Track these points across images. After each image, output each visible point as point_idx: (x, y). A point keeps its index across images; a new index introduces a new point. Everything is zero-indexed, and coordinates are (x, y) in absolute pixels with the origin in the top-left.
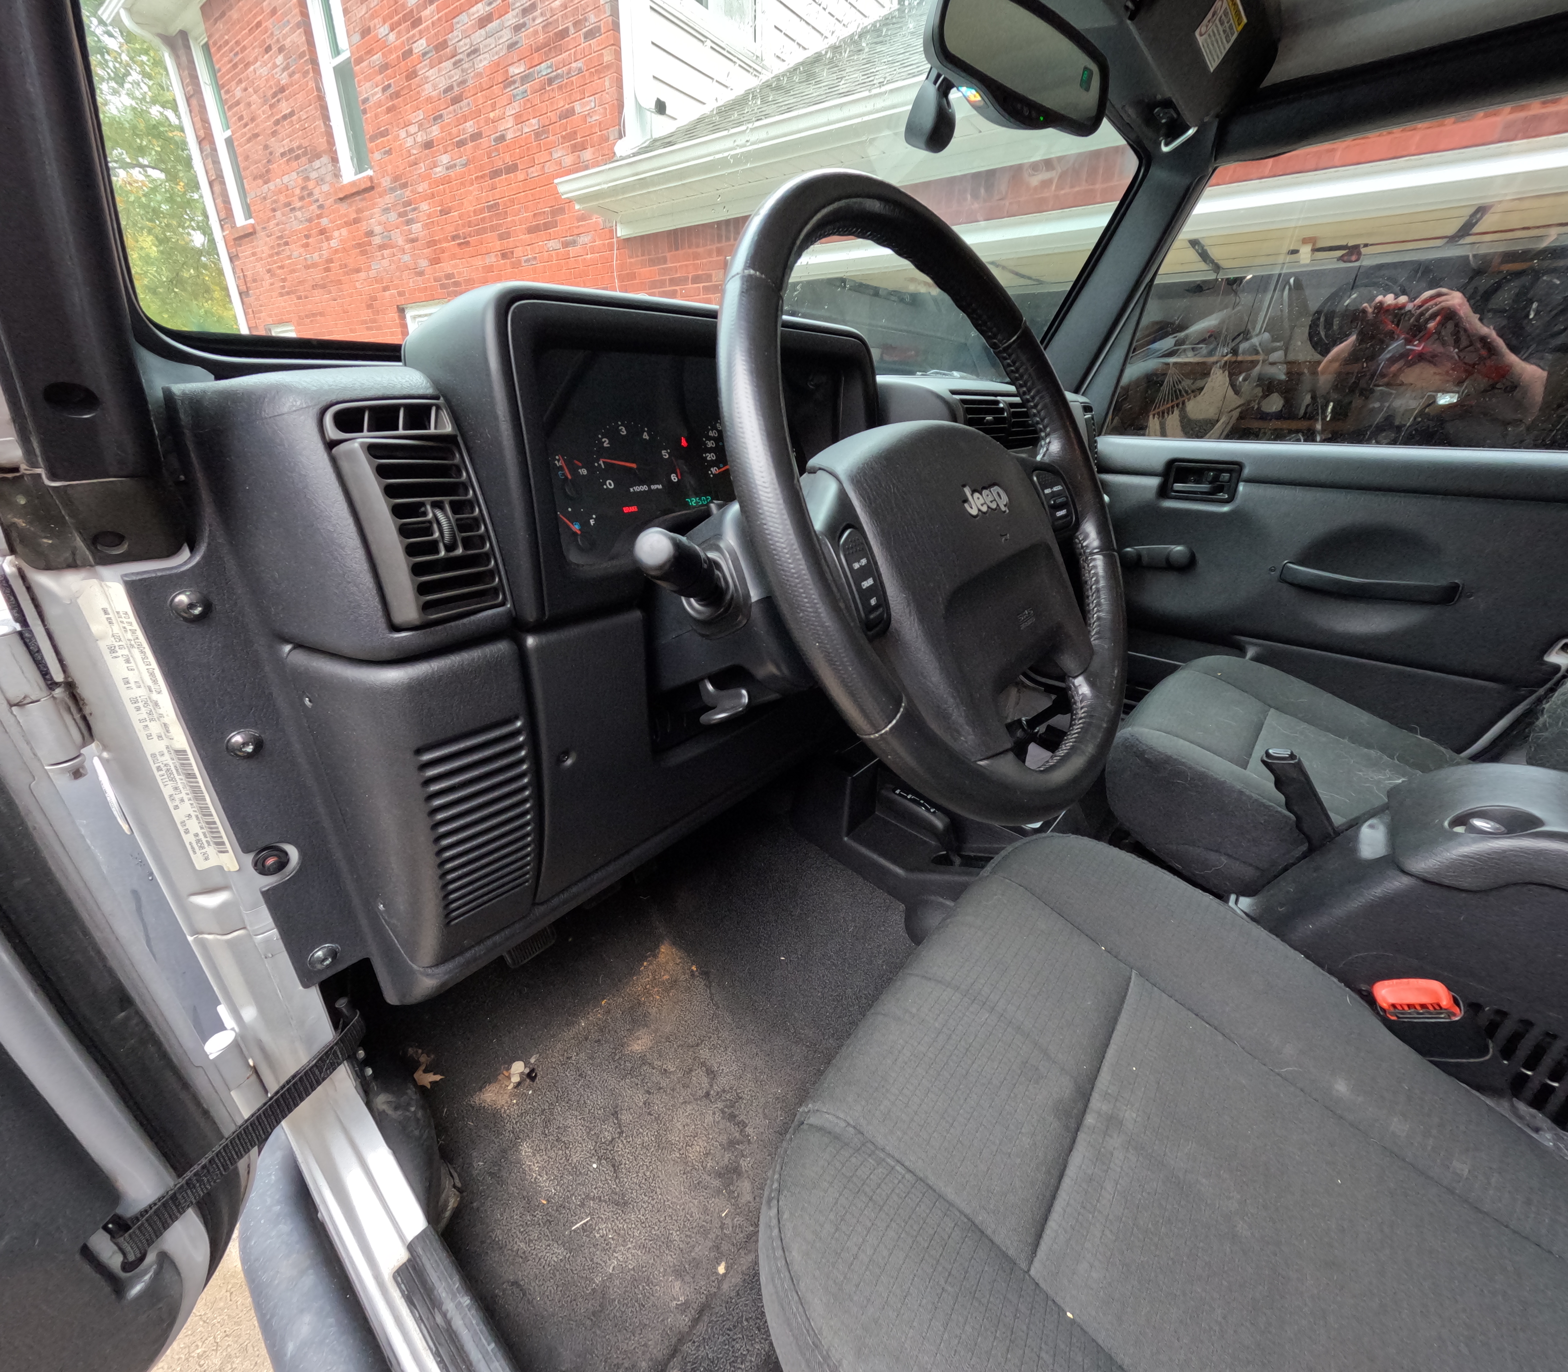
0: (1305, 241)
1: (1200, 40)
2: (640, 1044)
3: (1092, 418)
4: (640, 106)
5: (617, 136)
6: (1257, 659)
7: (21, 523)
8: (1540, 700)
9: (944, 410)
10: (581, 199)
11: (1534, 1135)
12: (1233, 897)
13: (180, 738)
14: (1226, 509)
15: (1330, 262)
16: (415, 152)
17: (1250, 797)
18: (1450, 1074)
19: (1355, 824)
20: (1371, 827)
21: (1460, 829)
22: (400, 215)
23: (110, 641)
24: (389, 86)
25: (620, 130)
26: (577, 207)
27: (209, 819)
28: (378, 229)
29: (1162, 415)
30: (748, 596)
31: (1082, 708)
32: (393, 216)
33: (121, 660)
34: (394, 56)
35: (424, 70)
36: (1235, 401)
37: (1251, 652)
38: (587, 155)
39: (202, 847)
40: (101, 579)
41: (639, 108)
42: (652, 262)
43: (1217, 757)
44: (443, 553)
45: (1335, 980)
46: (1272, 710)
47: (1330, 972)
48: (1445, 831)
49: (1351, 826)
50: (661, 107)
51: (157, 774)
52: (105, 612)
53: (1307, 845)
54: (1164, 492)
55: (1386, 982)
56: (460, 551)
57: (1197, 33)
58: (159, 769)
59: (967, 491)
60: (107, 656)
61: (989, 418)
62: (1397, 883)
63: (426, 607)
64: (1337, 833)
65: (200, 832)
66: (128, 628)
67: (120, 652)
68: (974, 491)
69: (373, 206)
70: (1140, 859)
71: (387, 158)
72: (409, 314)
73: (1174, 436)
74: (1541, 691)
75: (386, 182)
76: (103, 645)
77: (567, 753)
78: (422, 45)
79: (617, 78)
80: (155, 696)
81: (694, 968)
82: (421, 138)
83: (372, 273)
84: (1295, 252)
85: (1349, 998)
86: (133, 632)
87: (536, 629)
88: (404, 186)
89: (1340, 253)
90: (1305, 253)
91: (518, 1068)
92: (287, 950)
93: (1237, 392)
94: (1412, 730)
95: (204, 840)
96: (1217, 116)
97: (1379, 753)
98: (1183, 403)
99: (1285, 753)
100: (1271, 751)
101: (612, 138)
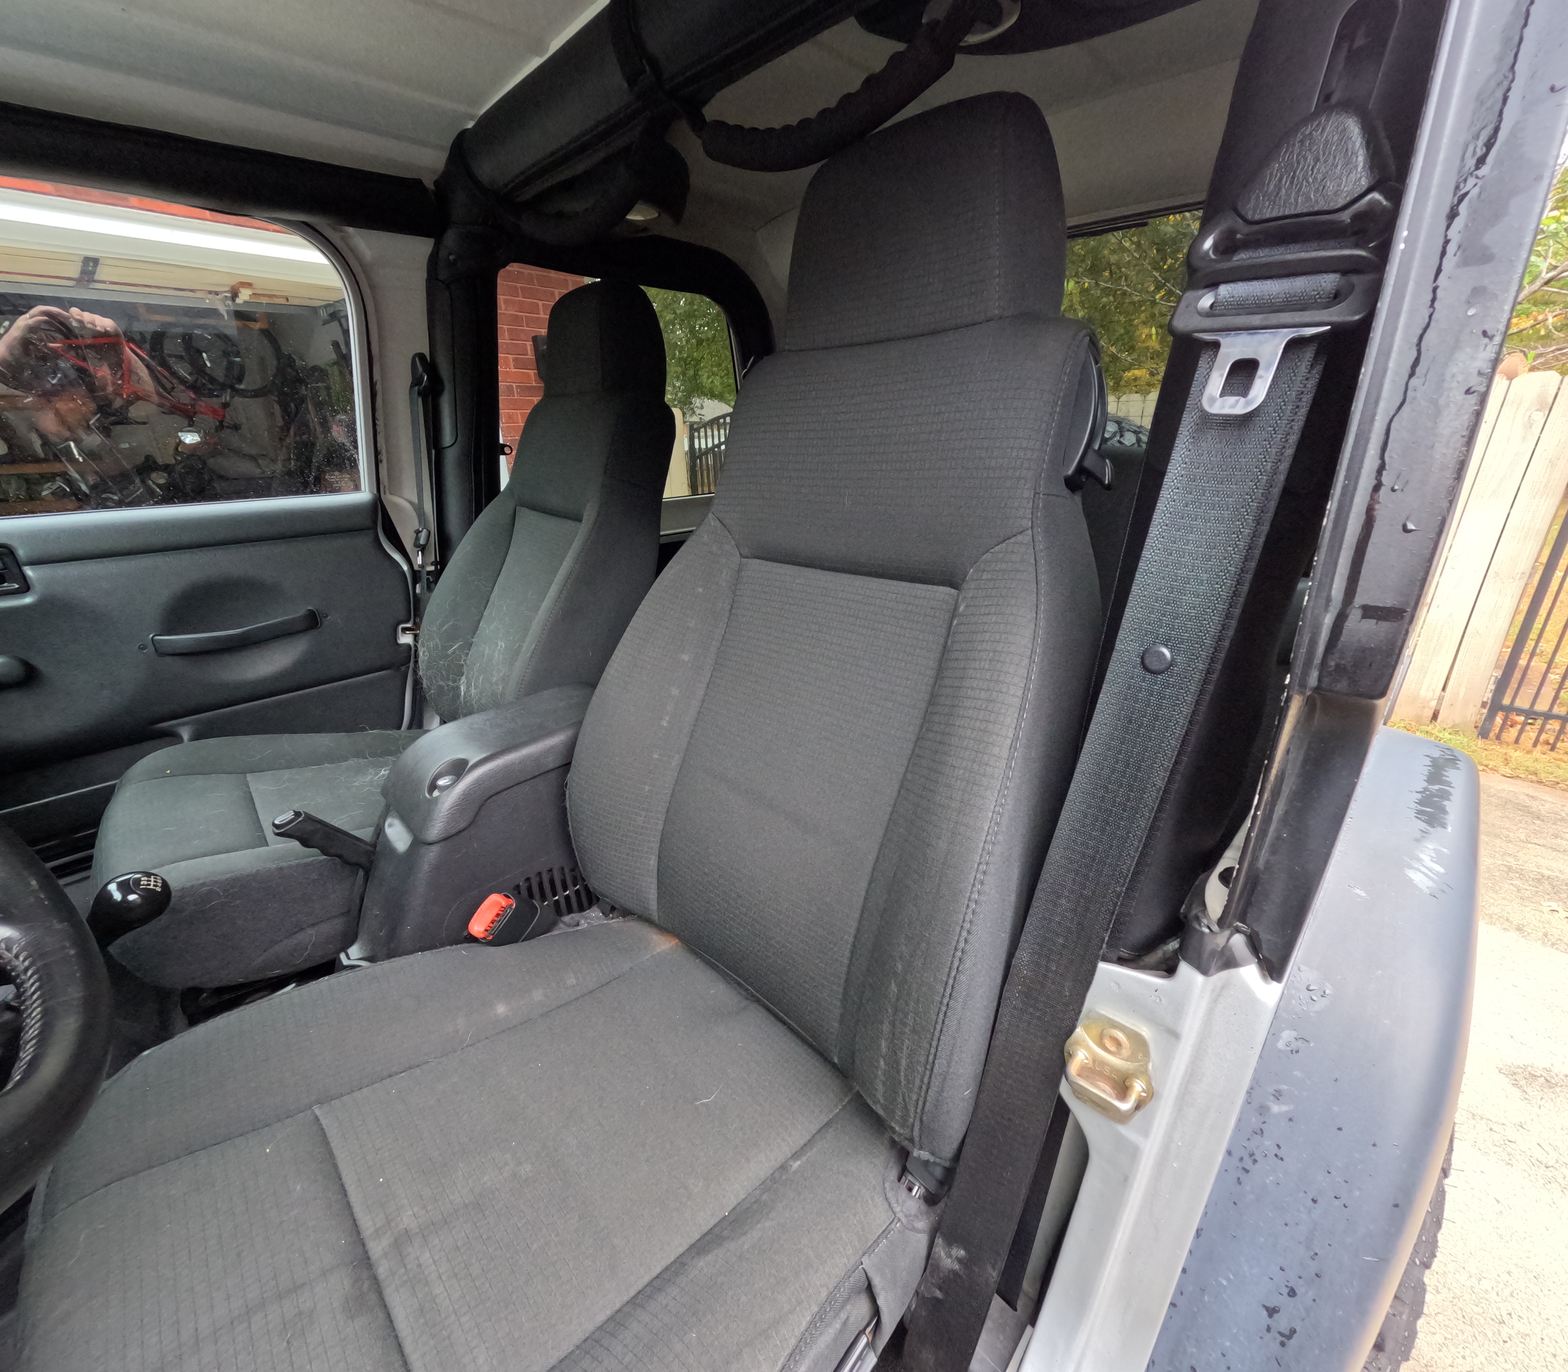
6: (196, 737)
8: (415, 672)
11: (579, 928)
12: (343, 956)
14: (26, 600)
17: (290, 867)
18: (533, 938)
19: (379, 831)
20: (390, 826)
21: (436, 793)
31: (17, 957)
37: (185, 733)
43: (233, 854)
45: (449, 947)
46: (248, 775)
47: (443, 945)
48: (429, 800)
49: (378, 835)
53: (361, 870)
55: (472, 921)
62: (431, 855)
64: (374, 845)
70: (236, 1011)
74: (412, 664)
85: (463, 951)
94: (363, 729)
97: (355, 760)
99: (290, 815)
100: (276, 822)
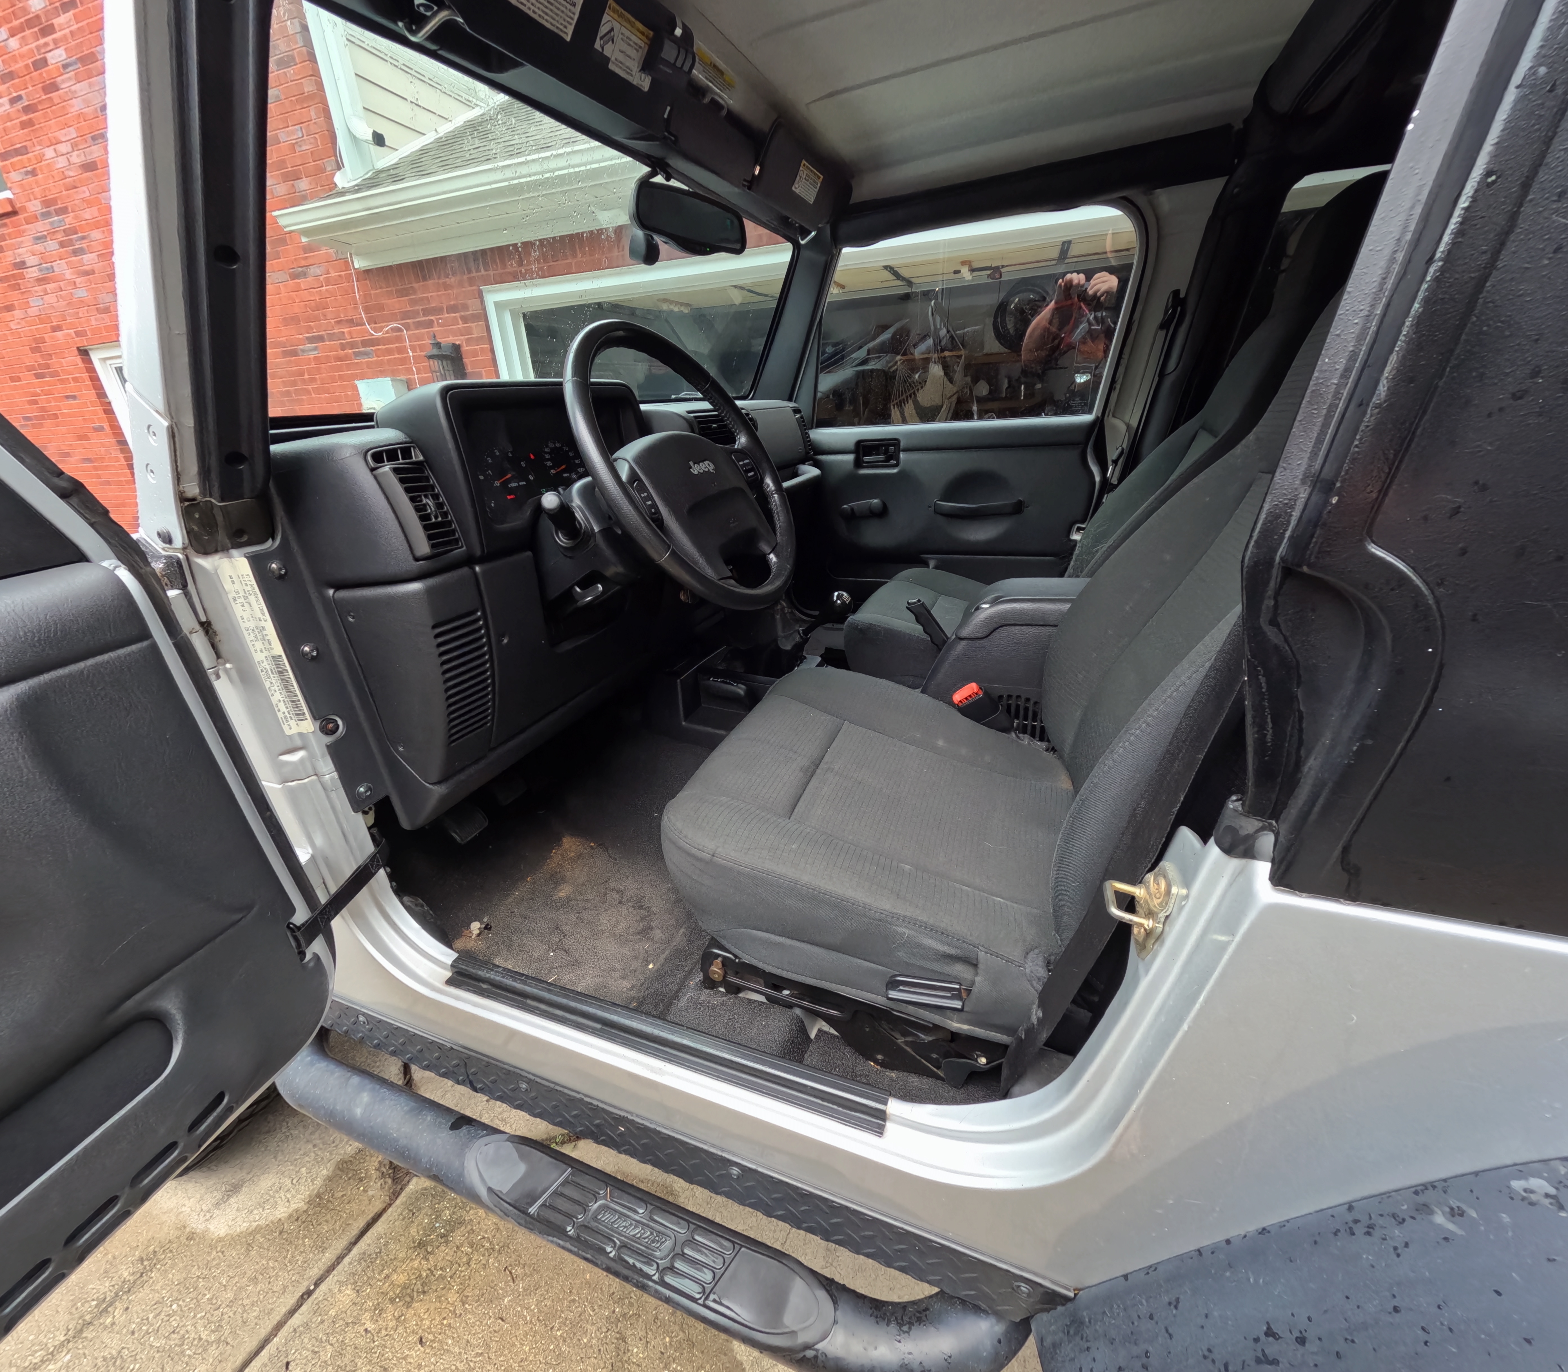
0: (963, 263)
1: (797, 191)
2: (564, 892)
3: (802, 417)
4: (355, 137)
5: (335, 167)
6: (936, 567)
7: (196, 529)
9: (686, 425)
10: (306, 232)
11: (1021, 742)
13: (278, 649)
14: (895, 471)
15: (983, 278)
16: (71, 174)
18: (989, 727)
22: (62, 245)
23: (233, 594)
24: (19, 98)
25: (337, 161)
26: (304, 240)
27: (294, 699)
28: (31, 260)
29: (900, 405)
30: (593, 529)
32: (52, 245)
33: (239, 605)
34: (21, 64)
35: (66, 82)
36: (951, 389)
37: (932, 564)
38: (303, 185)
39: (287, 721)
40: (230, 557)
41: (354, 139)
42: (402, 293)
44: (434, 520)
46: (942, 595)
50: (379, 140)
51: (262, 674)
52: (231, 577)
54: (858, 464)
55: (957, 692)
56: (440, 519)
57: (793, 188)
58: (262, 671)
59: (691, 463)
60: (233, 604)
61: (714, 426)
62: (959, 647)
63: (433, 546)
65: (286, 711)
66: (249, 583)
67: (239, 601)
68: (695, 463)
69: (20, 234)
71: (31, 179)
72: (96, 357)
73: (914, 422)
75: (35, 206)
76: (230, 596)
77: (503, 636)
78: (60, 56)
79: (324, 109)
80: (263, 624)
81: (592, 844)
82: (77, 158)
83: (33, 311)
84: (957, 272)
85: (946, 707)
86: (252, 585)
87: (480, 561)
88: (63, 211)
89: (989, 272)
90: (966, 273)
91: (475, 927)
92: (344, 787)
93: (951, 381)
95: (288, 716)
96: (828, 223)
98: (914, 394)
99: (916, 600)
100: (910, 601)
101: (329, 169)
